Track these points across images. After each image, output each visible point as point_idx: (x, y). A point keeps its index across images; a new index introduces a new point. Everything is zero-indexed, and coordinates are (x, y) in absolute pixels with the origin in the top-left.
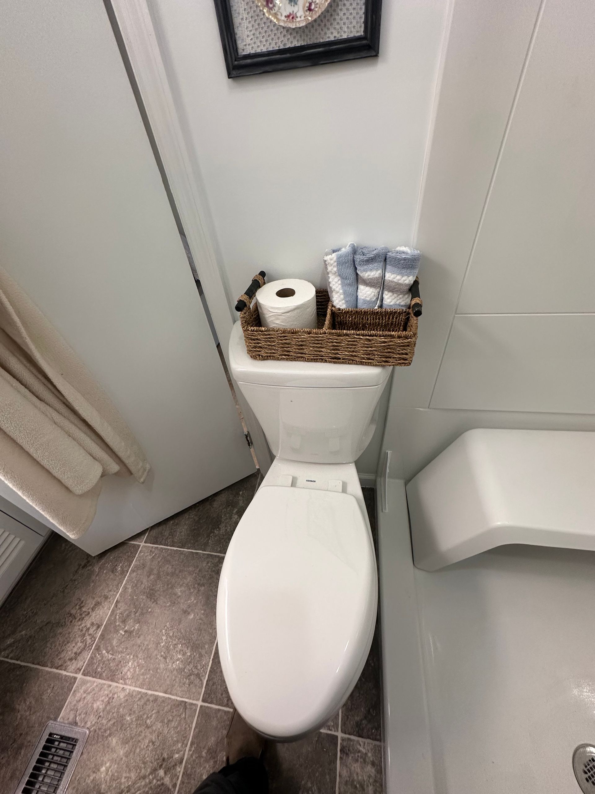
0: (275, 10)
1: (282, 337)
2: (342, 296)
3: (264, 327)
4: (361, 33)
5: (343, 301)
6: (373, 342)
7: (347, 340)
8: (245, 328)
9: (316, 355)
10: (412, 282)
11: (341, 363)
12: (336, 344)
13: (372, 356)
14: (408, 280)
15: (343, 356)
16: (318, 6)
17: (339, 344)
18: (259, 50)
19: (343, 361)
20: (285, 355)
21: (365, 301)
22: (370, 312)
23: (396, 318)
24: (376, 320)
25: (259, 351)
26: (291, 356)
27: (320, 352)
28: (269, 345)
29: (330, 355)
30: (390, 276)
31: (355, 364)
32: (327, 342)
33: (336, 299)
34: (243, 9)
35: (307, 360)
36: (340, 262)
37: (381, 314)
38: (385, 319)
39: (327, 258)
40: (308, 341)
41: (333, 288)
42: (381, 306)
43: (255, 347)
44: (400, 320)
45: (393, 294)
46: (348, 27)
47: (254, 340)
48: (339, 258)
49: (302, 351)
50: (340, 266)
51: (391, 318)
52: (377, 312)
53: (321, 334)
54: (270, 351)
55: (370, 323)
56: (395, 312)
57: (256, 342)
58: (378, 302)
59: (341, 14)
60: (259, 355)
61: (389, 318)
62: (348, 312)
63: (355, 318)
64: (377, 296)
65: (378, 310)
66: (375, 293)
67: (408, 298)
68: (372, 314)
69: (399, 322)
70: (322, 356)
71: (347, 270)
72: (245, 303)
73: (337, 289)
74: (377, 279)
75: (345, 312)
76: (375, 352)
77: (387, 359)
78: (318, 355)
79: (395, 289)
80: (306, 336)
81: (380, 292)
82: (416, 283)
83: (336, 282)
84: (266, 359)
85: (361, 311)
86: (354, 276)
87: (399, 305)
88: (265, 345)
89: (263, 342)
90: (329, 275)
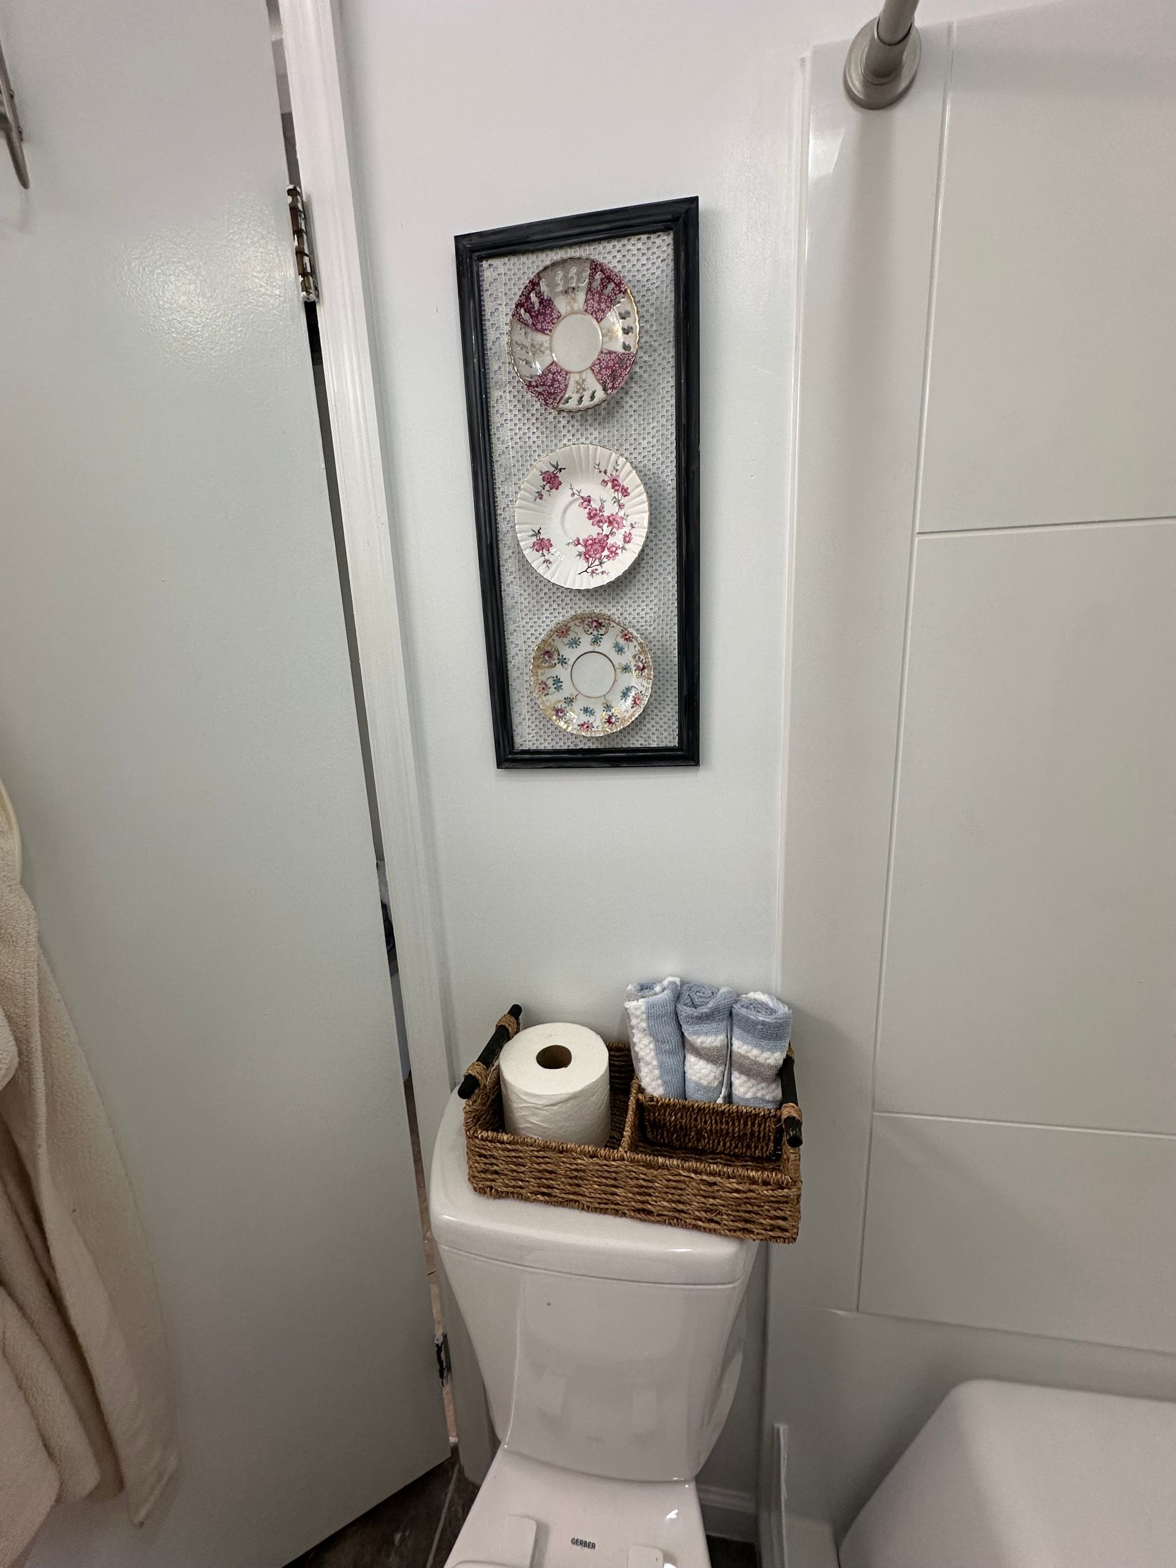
0: (565, 719)
1: (540, 1157)
2: (657, 1072)
3: (507, 1134)
4: (675, 743)
5: (659, 1082)
6: (716, 1188)
7: (665, 1177)
8: (472, 1132)
9: (604, 1201)
10: (781, 1062)
11: (655, 1223)
12: (644, 1183)
13: (716, 1216)
14: (774, 1058)
15: (660, 1208)
16: (620, 721)
17: (650, 1184)
18: (542, 747)
19: (658, 1219)
20: (543, 1194)
21: (698, 1086)
22: (709, 1111)
23: (760, 1125)
24: (722, 1124)
25: (493, 1180)
26: (555, 1196)
27: (613, 1194)
28: (513, 1171)
29: (633, 1203)
30: (740, 1047)
31: (682, 1227)
32: (627, 1176)
33: (645, 1075)
34: (526, 711)
35: (586, 1208)
36: (652, 1015)
37: (730, 1114)
38: (739, 1124)
39: (631, 1005)
40: (590, 1170)
41: (640, 1054)
42: (729, 1098)
43: (485, 1171)
44: (767, 1129)
45: (750, 1080)
46: (658, 737)
47: (485, 1157)
48: (650, 1007)
49: (577, 1189)
50: (651, 1021)
51: (749, 1123)
52: (723, 1112)
53: (614, 1160)
54: (513, 1181)
55: (711, 1130)
56: (756, 1115)
57: (488, 1162)
58: (723, 1090)
59: (649, 726)
60: (491, 1188)
61: (746, 1124)
62: (668, 1105)
63: (682, 1117)
64: (721, 1079)
65: (723, 1108)
66: (717, 1074)
67: (777, 1088)
68: (713, 1113)
69: (765, 1134)
70: (618, 1204)
71: (665, 1028)
72: (477, 1080)
73: (648, 1058)
74: (717, 1049)
75: (662, 1104)
76: (722, 1208)
77: (748, 1226)
78: (609, 1200)
79: (751, 1070)
80: (587, 1160)
81: (726, 1072)
82: (788, 1062)
83: (646, 1046)
84: (503, 1197)
85: (693, 1106)
86: (679, 1038)
87: (763, 1099)
88: (506, 1169)
89: (503, 1162)
90: (633, 1031)
